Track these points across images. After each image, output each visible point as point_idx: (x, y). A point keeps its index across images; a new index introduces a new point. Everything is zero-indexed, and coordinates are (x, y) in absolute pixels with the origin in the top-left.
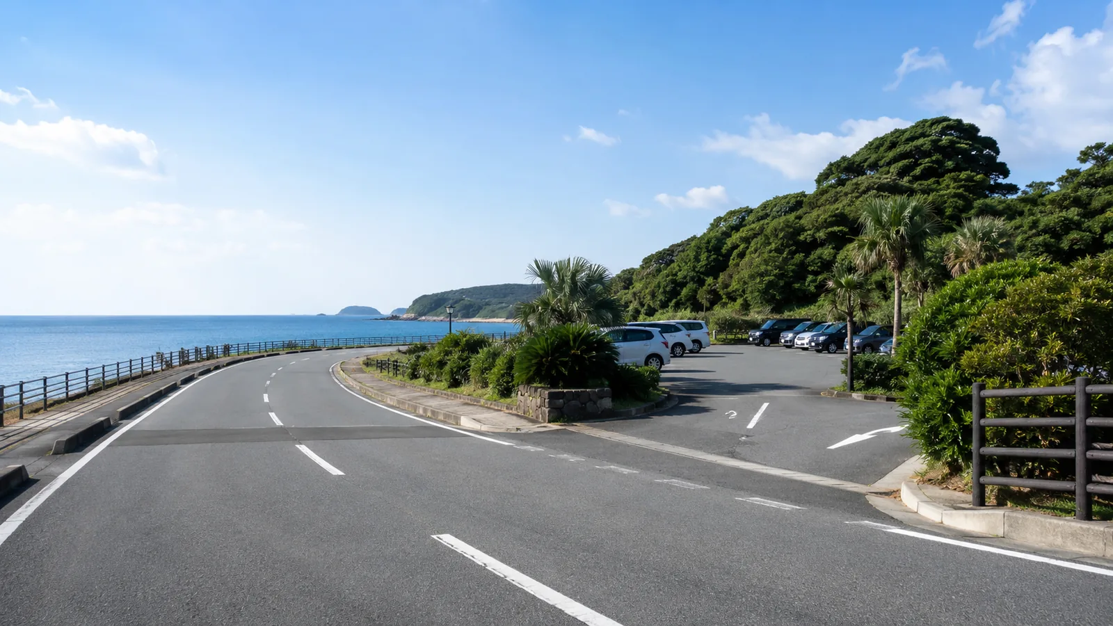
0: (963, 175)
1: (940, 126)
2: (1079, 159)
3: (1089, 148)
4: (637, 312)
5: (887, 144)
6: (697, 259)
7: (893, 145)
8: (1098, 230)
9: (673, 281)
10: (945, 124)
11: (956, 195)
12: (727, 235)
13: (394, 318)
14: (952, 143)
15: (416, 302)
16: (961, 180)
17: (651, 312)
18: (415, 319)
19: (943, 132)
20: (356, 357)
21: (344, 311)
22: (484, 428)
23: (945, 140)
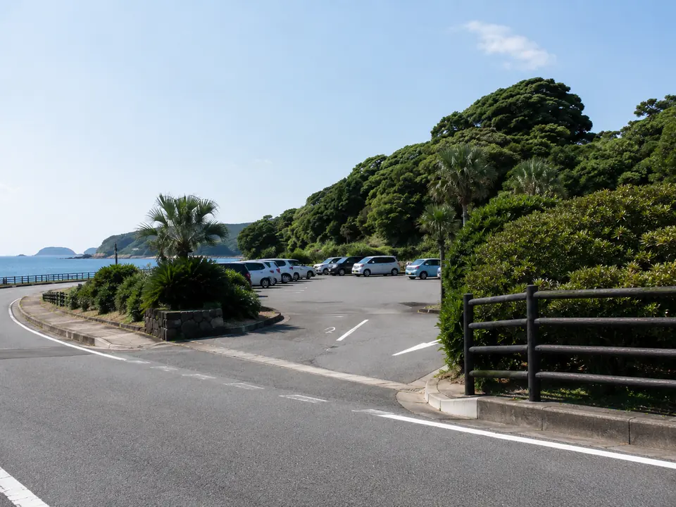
0: (548, 127)
1: (534, 86)
2: (635, 113)
3: (643, 104)
4: (294, 246)
5: (490, 101)
6: (340, 199)
7: (496, 101)
8: (645, 172)
9: (320, 219)
10: (539, 83)
11: (541, 144)
12: (365, 178)
13: (86, 256)
14: (542, 100)
15: (105, 242)
16: (546, 132)
17: (303, 246)
18: (104, 257)
19: (537, 91)
20: (37, 292)
21: (41, 252)
22: (112, 347)
23: (535, 97)
